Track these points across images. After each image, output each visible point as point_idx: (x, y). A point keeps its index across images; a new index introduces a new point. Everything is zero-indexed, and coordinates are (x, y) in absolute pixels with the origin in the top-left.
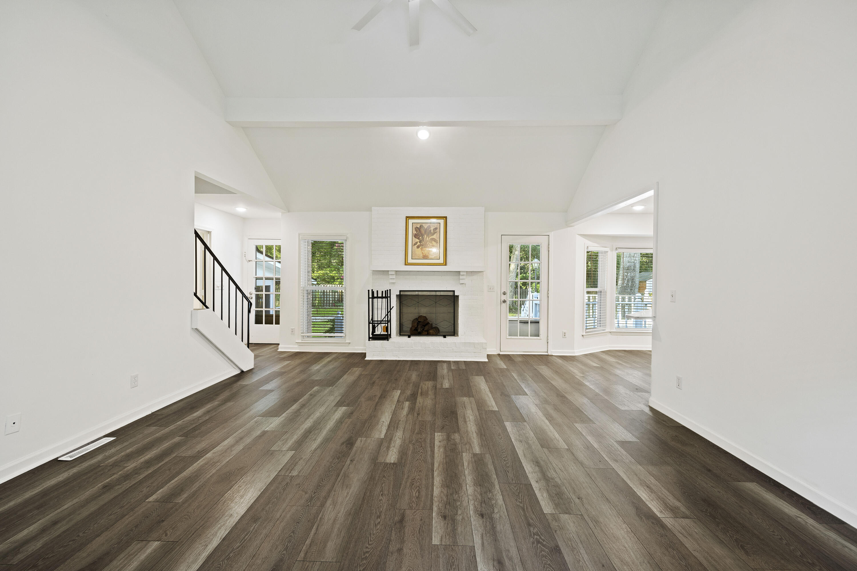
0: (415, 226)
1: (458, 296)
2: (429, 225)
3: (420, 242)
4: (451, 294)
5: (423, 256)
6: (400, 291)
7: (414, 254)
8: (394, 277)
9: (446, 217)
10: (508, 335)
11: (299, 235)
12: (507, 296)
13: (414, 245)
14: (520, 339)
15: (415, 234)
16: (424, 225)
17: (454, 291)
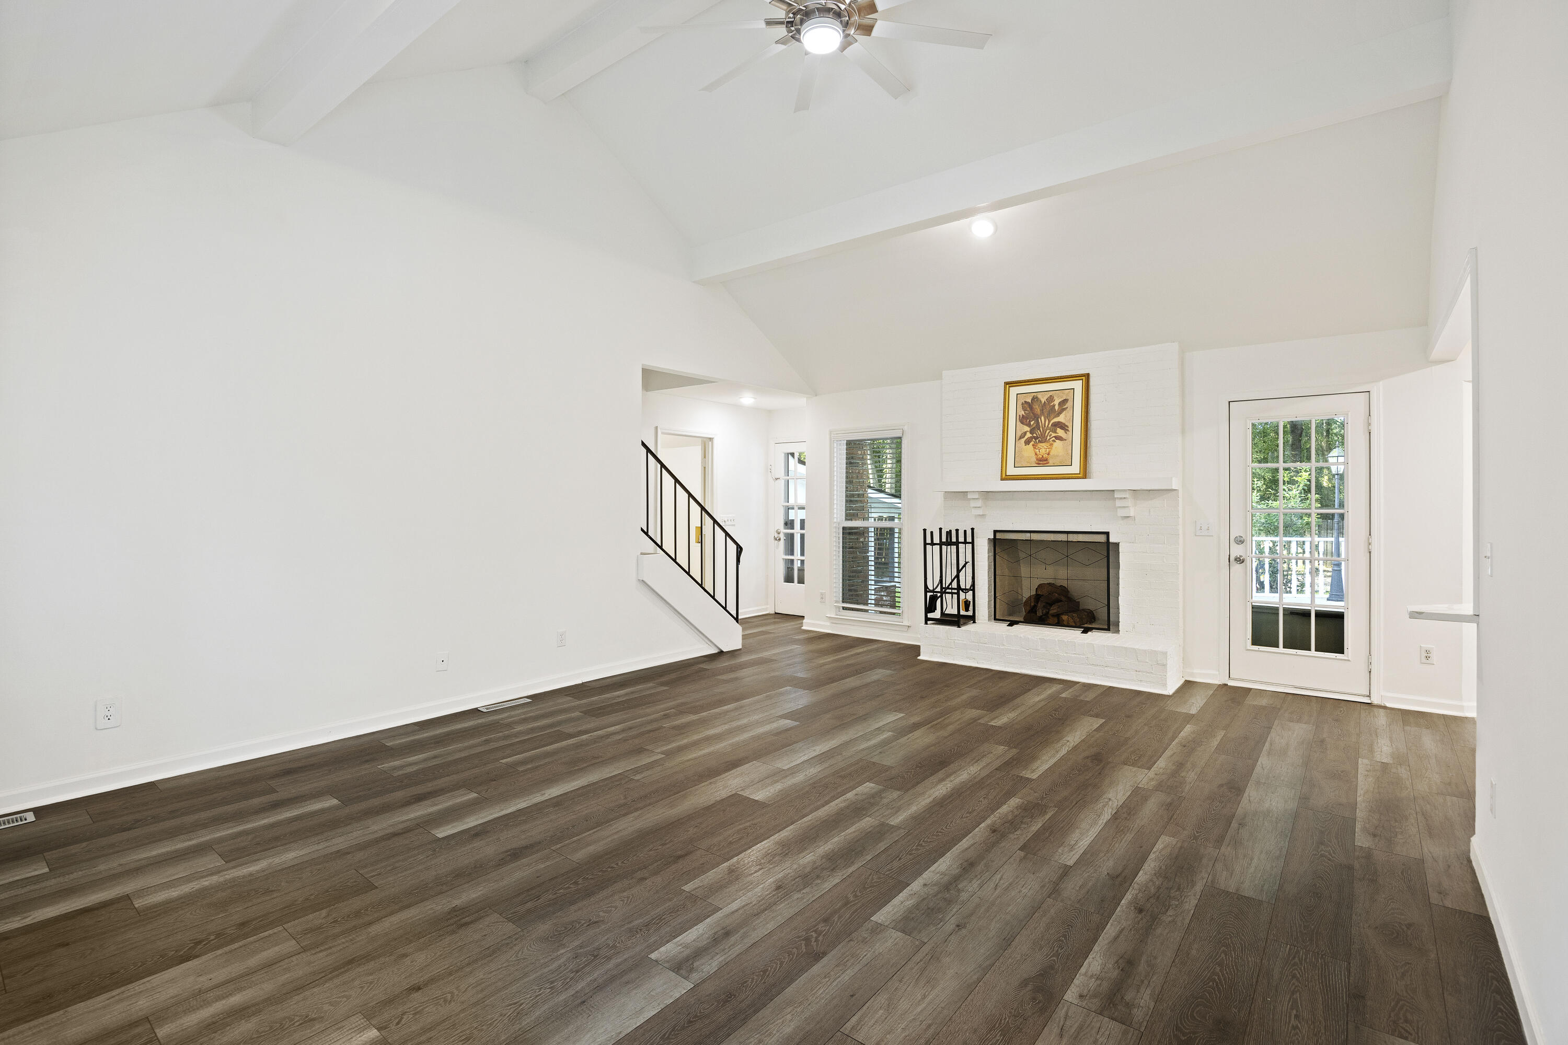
0: (1021, 401)
1: (1117, 545)
2: (1051, 396)
3: (1031, 432)
4: (1102, 539)
5: (1037, 460)
6: (995, 532)
7: (1018, 456)
8: (979, 503)
9: (1087, 376)
10: (1250, 641)
11: (831, 433)
12: (1246, 546)
13: (1021, 438)
14: (1284, 653)
15: (1023, 415)
16: (1039, 396)
17: (1107, 534)
